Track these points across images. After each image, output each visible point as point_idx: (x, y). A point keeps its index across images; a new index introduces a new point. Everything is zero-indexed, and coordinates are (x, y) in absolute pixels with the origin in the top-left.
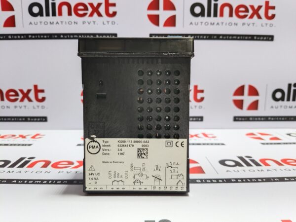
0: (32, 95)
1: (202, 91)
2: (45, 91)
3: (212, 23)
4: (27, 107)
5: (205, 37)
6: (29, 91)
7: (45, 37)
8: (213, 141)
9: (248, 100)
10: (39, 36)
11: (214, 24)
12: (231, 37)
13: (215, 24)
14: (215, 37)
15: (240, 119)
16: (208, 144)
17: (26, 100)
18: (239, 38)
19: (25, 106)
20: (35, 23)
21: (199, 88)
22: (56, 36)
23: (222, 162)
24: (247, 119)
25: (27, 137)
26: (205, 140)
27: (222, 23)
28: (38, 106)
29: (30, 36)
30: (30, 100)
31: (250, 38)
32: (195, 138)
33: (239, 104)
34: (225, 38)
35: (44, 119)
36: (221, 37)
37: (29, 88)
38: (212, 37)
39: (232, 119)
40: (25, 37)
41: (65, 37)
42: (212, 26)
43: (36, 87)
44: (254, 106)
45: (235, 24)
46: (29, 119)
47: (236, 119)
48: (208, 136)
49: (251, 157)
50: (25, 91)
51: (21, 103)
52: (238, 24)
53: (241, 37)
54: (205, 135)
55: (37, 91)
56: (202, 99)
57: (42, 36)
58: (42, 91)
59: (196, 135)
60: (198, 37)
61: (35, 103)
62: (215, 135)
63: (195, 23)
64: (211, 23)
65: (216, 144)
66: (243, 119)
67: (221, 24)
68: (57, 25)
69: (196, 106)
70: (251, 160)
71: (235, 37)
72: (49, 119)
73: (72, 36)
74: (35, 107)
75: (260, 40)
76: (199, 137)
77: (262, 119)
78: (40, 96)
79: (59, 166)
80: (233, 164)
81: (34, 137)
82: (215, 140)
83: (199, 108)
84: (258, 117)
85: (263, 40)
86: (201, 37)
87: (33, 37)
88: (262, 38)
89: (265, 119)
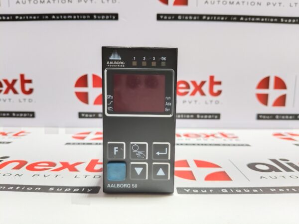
0: (17, 86)
1: (219, 83)
2: (34, 81)
3: (232, 2)
4: (11, 100)
5: (222, 18)
6: (14, 81)
7: (35, 18)
8: (234, 142)
9: (273, 94)
10: (27, 17)
11: (233, 3)
12: (253, 19)
13: (235, 3)
14: (235, 18)
15: (264, 117)
16: (229, 145)
17: (11, 92)
18: (263, 20)
19: (10, 100)
20: (23, 1)
21: (216, 80)
22: (47, 17)
23: (252, 166)
24: (273, 117)
25: (8, 134)
26: (225, 140)
27: (243, 2)
28: (25, 100)
29: (17, 17)
30: (15, 92)
31: (276, 20)
32: (211, 138)
33: (264, 99)
34: (246, 19)
35: (31, 115)
36: (242, 19)
37: (15, 78)
38: (231, 19)
39: (255, 117)
40: (11, 17)
41: (58, 17)
42: (230, 5)
43: (22, 76)
44: (281, 101)
45: (258, 3)
46: (14, 114)
47: (260, 117)
48: (228, 136)
49: (287, 160)
50: (10, 81)
51: (6, 95)
52: (262, 4)
53: (266, 19)
54: (224, 135)
55: (24, 81)
56: (219, 92)
57: (31, 17)
58: (30, 81)
59: (213, 135)
60: (215, 18)
61: (21, 95)
62: (236, 135)
63: (211, 2)
64: (230, 2)
65: (239, 145)
66: (268, 117)
67: (241, 3)
68: (49, 3)
69: (211, 101)
70: (288, 164)
71: (258, 19)
72: (37, 114)
73: (65, 17)
74: (22, 100)
75: (287, 23)
76: (216, 137)
77: (291, 117)
78: (28, 87)
79: (36, 167)
80: (267, 168)
81: (16, 135)
82: (237, 140)
83: (216, 103)
84: (285, 115)
85: (291, 23)
86: (219, 18)
87: (21, 18)
88: (290, 21)
89: (293, 117)
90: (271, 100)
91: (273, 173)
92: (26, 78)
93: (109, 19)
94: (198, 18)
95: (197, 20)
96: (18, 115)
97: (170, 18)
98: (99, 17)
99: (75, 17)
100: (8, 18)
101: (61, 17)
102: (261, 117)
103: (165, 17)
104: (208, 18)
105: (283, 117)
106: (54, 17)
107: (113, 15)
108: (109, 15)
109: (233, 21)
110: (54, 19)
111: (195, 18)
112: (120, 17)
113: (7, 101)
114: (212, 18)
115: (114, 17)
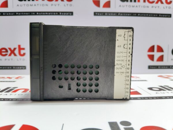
90: (156, 58)
91: (162, 91)
92: (22, 47)
93: (68, 15)
94: (116, 14)
95: (115, 15)
96: (16, 68)
97: (101, 14)
98: (63, 14)
99: (49, 14)
100: (12, 14)
101: (42, 13)
102: (150, 67)
103: (98, 14)
104: (121, 14)
105: (162, 67)
106: (38, 14)
107: (70, 12)
108: (68, 12)
109: (134, 16)
110: (38, 15)
111: (114, 14)
112: (74, 13)
113: (11, 60)
114: (123, 14)
115: (71, 14)
